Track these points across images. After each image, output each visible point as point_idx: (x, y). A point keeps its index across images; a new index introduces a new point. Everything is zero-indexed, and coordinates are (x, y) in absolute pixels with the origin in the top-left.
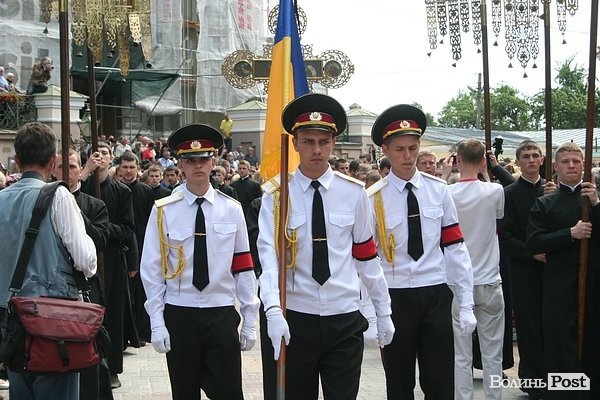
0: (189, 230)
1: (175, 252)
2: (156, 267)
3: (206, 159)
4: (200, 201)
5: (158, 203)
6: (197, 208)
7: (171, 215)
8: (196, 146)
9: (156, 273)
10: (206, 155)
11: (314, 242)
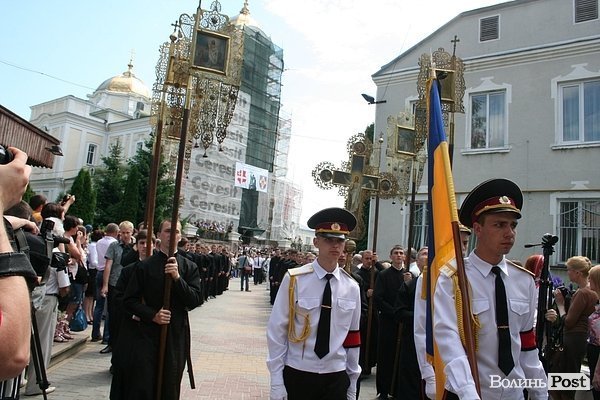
0: (316, 301)
1: (301, 319)
2: (282, 330)
3: (342, 240)
4: (329, 277)
5: (292, 271)
6: (325, 282)
7: (302, 285)
8: (336, 227)
9: (281, 334)
10: (343, 237)
11: (499, 329)
